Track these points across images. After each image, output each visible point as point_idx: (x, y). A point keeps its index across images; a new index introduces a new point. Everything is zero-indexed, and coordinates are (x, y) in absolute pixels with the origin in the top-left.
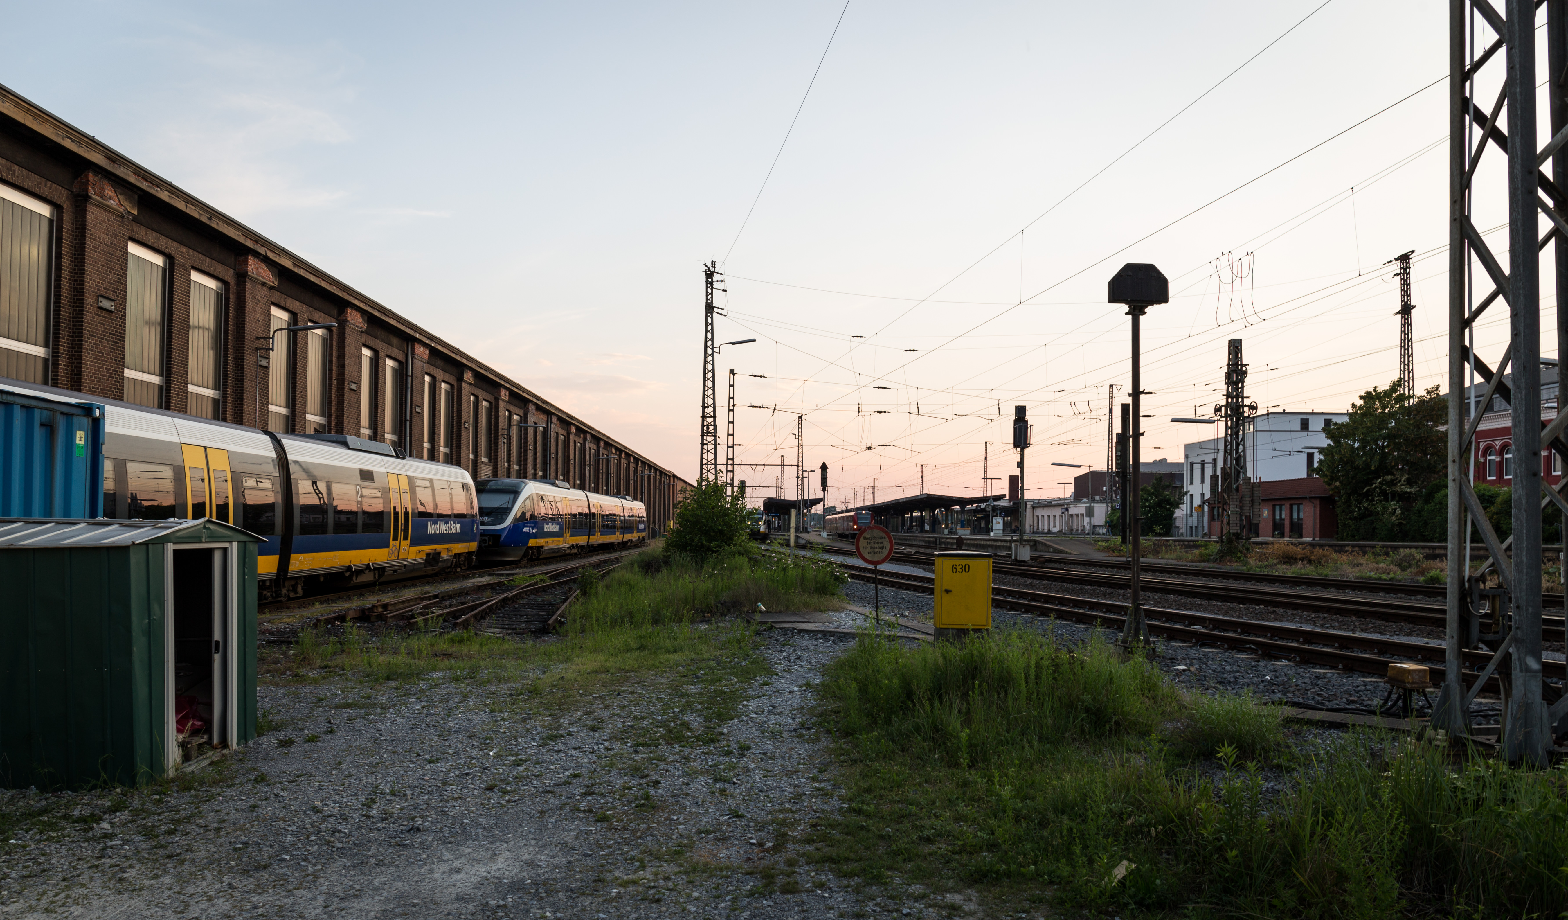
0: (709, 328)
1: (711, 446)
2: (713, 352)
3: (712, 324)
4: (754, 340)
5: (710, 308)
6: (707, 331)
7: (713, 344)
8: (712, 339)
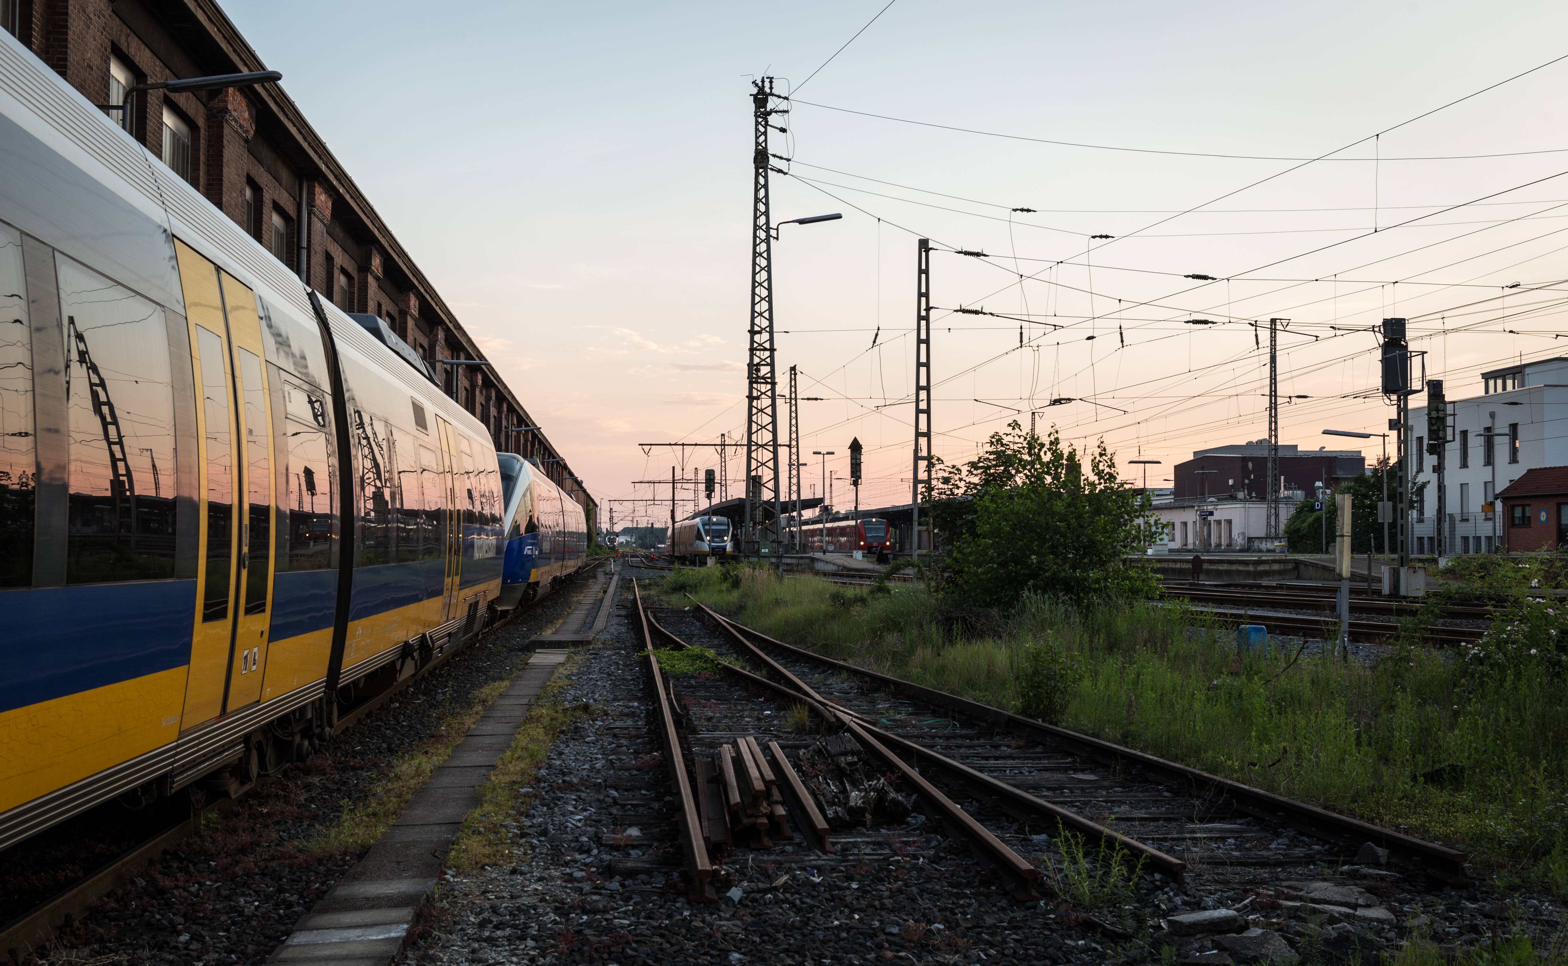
0: (762, 193)
1: (766, 402)
2: (768, 236)
3: (766, 186)
4: (839, 216)
5: (761, 158)
6: (757, 200)
7: (767, 222)
8: (767, 213)
